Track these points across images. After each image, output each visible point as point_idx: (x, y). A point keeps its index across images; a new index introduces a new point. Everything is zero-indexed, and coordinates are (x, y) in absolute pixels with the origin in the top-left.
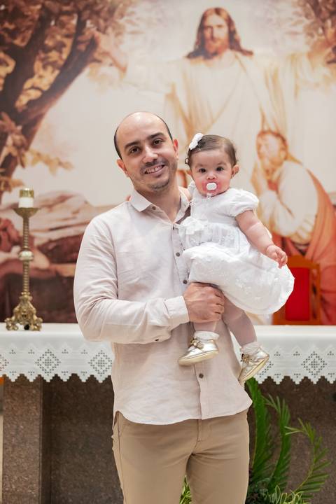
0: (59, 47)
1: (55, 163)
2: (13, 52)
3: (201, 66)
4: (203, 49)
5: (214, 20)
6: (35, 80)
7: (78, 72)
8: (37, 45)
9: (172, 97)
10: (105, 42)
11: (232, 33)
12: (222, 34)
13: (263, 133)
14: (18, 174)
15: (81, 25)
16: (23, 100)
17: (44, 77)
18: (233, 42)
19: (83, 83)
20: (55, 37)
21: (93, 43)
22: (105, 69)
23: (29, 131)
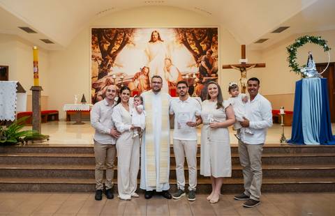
0: (120, 40)
1: (120, 66)
2: (110, 41)
3: (152, 44)
4: (152, 40)
5: (155, 34)
6: (115, 47)
7: (125, 45)
8: (115, 39)
9: (146, 51)
10: (130, 39)
11: (159, 36)
12: (157, 37)
13: (166, 59)
14: (111, 68)
15: (125, 35)
16: (112, 52)
17: (117, 47)
18: (159, 39)
19: (125, 48)
20: (119, 37)
21: (128, 39)
22: (131, 45)
23: (114, 59)
